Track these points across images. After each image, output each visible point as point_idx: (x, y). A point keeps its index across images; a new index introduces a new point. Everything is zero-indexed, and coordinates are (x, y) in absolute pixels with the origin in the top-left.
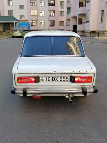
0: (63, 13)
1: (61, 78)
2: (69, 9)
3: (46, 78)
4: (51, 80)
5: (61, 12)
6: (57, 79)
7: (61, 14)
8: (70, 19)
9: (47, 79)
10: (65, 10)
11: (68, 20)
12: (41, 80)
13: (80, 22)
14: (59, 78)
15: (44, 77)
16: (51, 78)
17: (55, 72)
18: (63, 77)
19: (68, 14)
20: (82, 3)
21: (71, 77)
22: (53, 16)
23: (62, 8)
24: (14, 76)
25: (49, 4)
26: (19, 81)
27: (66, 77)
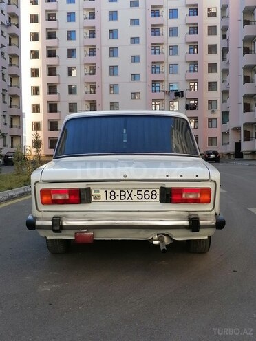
0: (214, 121)
1: (139, 193)
2: (226, 114)
3: (106, 192)
4: (118, 199)
5: (210, 120)
6: (130, 195)
7: (210, 123)
8: (228, 133)
9: (109, 195)
10: (218, 115)
11: (225, 134)
12: (95, 198)
13: (247, 137)
14: (135, 192)
15: (100, 191)
16: (118, 192)
17: (125, 176)
18: (144, 191)
19: (224, 122)
20: (249, 104)
21: (163, 190)
22: (195, 128)
23: (213, 112)
24: (35, 187)
25: (187, 106)
26: (45, 198)
27: (151, 191)
